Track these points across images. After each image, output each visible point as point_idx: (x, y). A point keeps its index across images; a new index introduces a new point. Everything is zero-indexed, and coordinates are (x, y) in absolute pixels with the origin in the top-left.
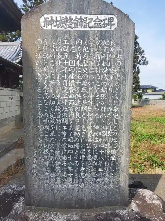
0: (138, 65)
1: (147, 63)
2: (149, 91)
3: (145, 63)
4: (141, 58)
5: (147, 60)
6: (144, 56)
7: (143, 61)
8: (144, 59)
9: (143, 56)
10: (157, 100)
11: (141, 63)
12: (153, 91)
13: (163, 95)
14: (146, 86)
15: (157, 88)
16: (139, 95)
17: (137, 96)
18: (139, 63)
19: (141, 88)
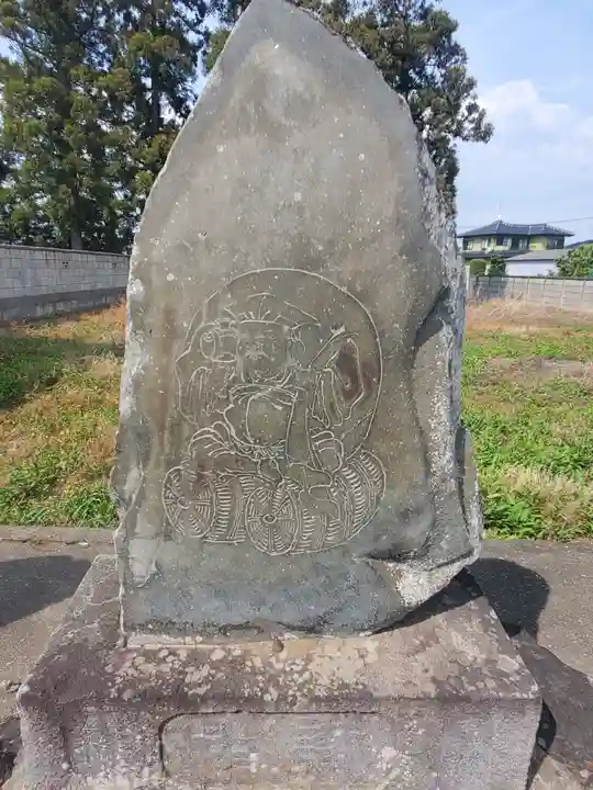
0: (454, 141)
1: (488, 132)
2: (538, 247)
3: (482, 134)
4: (466, 114)
5: (485, 121)
6: (478, 102)
7: (473, 125)
8: (476, 115)
9: (472, 102)
11: (465, 132)
12: (548, 247)
13: (561, 262)
14: (526, 228)
15: (570, 235)
16: (494, 262)
17: (488, 267)
18: (457, 134)
19: (508, 236)
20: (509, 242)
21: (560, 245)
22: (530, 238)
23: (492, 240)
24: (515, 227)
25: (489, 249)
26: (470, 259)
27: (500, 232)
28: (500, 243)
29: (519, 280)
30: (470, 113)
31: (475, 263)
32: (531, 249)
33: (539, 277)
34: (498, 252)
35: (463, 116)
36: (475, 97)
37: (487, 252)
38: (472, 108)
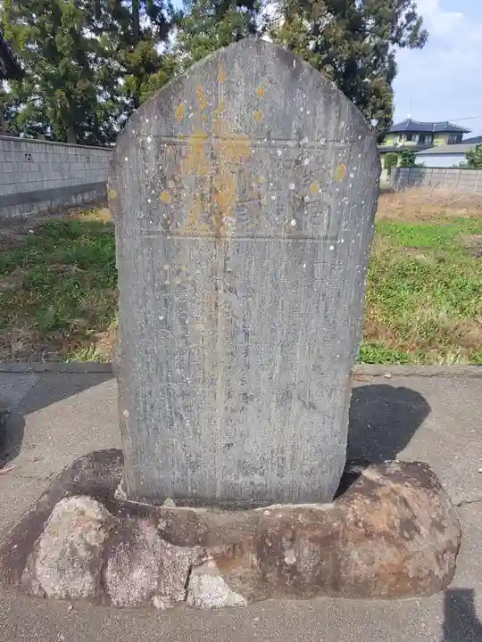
0: (392, 47)
1: (423, 39)
2: (440, 142)
3: (418, 40)
4: (405, 21)
5: (422, 29)
6: (417, 11)
7: (410, 33)
8: (414, 23)
9: (411, 10)
10: (448, 170)
11: (403, 39)
13: (469, 155)
14: (431, 125)
15: (467, 132)
16: (405, 156)
17: (400, 160)
18: (395, 40)
19: (416, 132)
20: (417, 138)
21: (459, 141)
22: (433, 134)
23: (403, 136)
24: (422, 124)
25: (400, 144)
26: (385, 153)
27: (410, 129)
28: (409, 139)
29: (437, 170)
30: (408, 22)
31: (389, 156)
32: (435, 144)
33: (455, 168)
34: (407, 146)
35: (402, 24)
36: (414, 7)
37: (398, 146)
38: (410, 17)
